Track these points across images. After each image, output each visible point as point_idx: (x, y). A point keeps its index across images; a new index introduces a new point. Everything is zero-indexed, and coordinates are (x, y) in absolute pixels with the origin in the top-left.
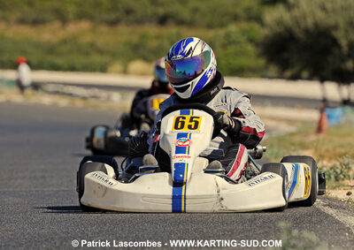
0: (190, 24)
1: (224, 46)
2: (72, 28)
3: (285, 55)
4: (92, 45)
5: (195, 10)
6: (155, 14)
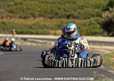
0: (78, 18)
1: (89, 25)
2: (37, 20)
3: (109, 28)
4: (44, 25)
5: (79, 13)
6: (66, 14)
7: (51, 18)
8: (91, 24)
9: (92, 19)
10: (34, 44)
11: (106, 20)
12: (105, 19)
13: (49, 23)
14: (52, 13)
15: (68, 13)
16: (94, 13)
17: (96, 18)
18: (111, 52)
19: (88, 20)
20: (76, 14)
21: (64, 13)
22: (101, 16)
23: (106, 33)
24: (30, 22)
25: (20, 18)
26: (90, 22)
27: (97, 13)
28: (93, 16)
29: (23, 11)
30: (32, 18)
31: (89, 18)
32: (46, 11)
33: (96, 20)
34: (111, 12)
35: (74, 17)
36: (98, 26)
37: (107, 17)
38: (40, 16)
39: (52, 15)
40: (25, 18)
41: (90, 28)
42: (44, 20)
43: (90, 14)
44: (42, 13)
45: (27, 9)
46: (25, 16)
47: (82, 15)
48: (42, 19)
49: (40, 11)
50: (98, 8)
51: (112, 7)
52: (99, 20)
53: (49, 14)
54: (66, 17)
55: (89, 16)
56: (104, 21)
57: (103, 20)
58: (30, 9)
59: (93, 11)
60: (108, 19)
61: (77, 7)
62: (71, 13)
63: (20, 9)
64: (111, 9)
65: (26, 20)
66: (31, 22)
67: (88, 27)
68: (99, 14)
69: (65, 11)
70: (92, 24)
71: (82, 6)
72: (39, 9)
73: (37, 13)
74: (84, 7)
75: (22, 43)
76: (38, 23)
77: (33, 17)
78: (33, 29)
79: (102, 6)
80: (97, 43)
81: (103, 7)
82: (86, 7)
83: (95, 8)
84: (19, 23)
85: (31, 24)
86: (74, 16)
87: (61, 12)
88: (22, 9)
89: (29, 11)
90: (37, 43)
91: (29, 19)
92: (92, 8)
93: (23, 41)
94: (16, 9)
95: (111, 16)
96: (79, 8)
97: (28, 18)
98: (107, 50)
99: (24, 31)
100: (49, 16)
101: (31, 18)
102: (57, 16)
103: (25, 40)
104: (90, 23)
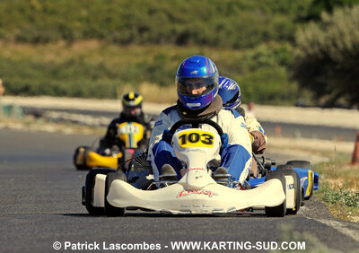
0: (214, 44)
1: (252, 69)
2: (79, 48)
3: (321, 79)
4: (101, 67)
5: (220, 28)
6: (174, 32)
7: (125, 43)
8: (257, 64)
9: (262, 48)
10: (68, 130)
11: (311, 51)
12: (304, 49)
13: (117, 58)
14: (128, 26)
15: (180, 28)
16: (270, 29)
17: (276, 46)
18: (326, 160)
19: (250, 53)
20: (208, 32)
21: (168, 27)
22: (292, 40)
23: (307, 95)
24: (54, 54)
25: (21, 40)
26: (255, 57)
27: (280, 28)
28: (266, 37)
29: (32, 20)
30: (62, 43)
31: (251, 46)
32: (108, 20)
33: (276, 53)
34: (325, 26)
35: (204, 42)
36: (282, 71)
37: (314, 43)
38: (89, 34)
39: (127, 34)
40: (36, 41)
41: (254, 80)
42: (102, 51)
43: (255, 33)
44: (96, 26)
45: (45, 10)
46: (36, 34)
47: (229, 33)
48: (93, 44)
49: (88, 20)
50: (283, 11)
51: (330, 10)
52: (284, 50)
53: (119, 29)
54: (173, 39)
55: (254, 39)
56: (303, 55)
57: (298, 52)
58: (53, 13)
59: (267, 22)
60: (316, 49)
61: (213, 8)
62: (190, 26)
63: (22, 10)
64: (325, 16)
65: (40, 47)
66: (58, 53)
67: (249, 75)
68: (286, 32)
69: (172, 19)
70: (261, 64)
71: (229, 5)
72: (84, 13)
73: (78, 24)
74: (236, 8)
75: (28, 124)
76: (82, 58)
77: (65, 37)
78: (65, 78)
79: (294, 6)
80: (279, 130)
81: (301, 8)
82: (243, 8)
83: (274, 11)
84: (16, 58)
85: (59, 60)
86: (201, 36)
87: (159, 25)
88: (28, 11)
89: (51, 20)
90: (76, 126)
91: (50, 46)
92: (263, 11)
93: (30, 118)
94: (9, 11)
95: (327, 38)
96: (219, 10)
97: (47, 41)
98: (314, 151)
99: (35, 83)
100: (118, 35)
101: (56, 41)
102: (146, 35)
103: (37, 114)
104: (253, 63)
